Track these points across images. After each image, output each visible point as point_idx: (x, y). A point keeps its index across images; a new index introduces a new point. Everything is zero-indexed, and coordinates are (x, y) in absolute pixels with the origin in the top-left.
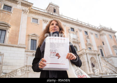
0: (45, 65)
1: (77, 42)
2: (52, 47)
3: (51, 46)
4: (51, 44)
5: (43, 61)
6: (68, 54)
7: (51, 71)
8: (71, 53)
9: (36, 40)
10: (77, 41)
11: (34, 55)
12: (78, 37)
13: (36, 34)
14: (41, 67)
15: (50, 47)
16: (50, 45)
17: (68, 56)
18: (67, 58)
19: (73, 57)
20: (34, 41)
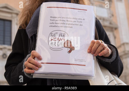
0: (38, 66)
1: (111, 26)
2: (55, 26)
3: (53, 23)
4: (52, 19)
5: (34, 58)
6: (93, 43)
7: (52, 79)
8: (100, 41)
9: (10, 21)
10: (110, 23)
11: (5, 56)
12: (113, 15)
13: (11, 5)
14: (30, 70)
15: (51, 26)
16: (51, 22)
17: (91, 47)
18: (90, 51)
19: (104, 49)
20: (6, 22)
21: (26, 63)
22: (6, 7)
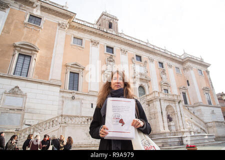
1: (146, 79)
5: (104, 129)
6: (134, 121)
9: (78, 74)
11: (73, 98)
12: (147, 72)
14: (103, 135)
18: (133, 125)
20: (75, 75)
21: (100, 132)
22: (76, 64)
